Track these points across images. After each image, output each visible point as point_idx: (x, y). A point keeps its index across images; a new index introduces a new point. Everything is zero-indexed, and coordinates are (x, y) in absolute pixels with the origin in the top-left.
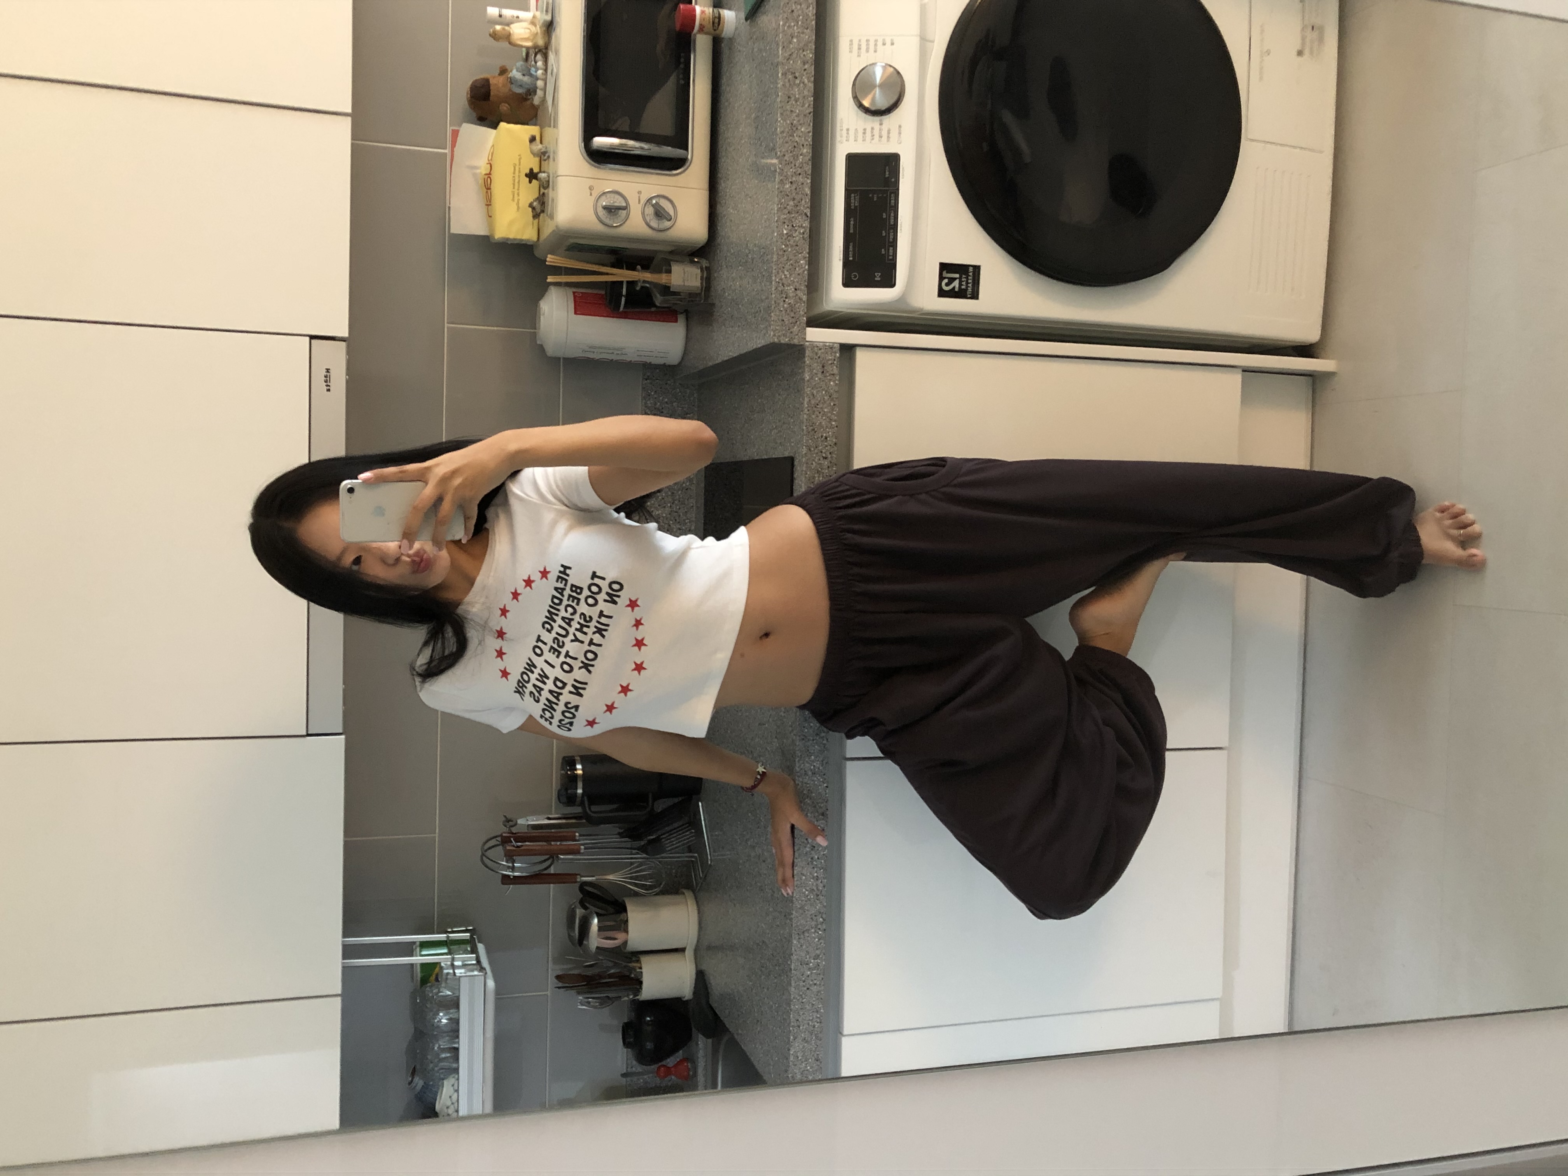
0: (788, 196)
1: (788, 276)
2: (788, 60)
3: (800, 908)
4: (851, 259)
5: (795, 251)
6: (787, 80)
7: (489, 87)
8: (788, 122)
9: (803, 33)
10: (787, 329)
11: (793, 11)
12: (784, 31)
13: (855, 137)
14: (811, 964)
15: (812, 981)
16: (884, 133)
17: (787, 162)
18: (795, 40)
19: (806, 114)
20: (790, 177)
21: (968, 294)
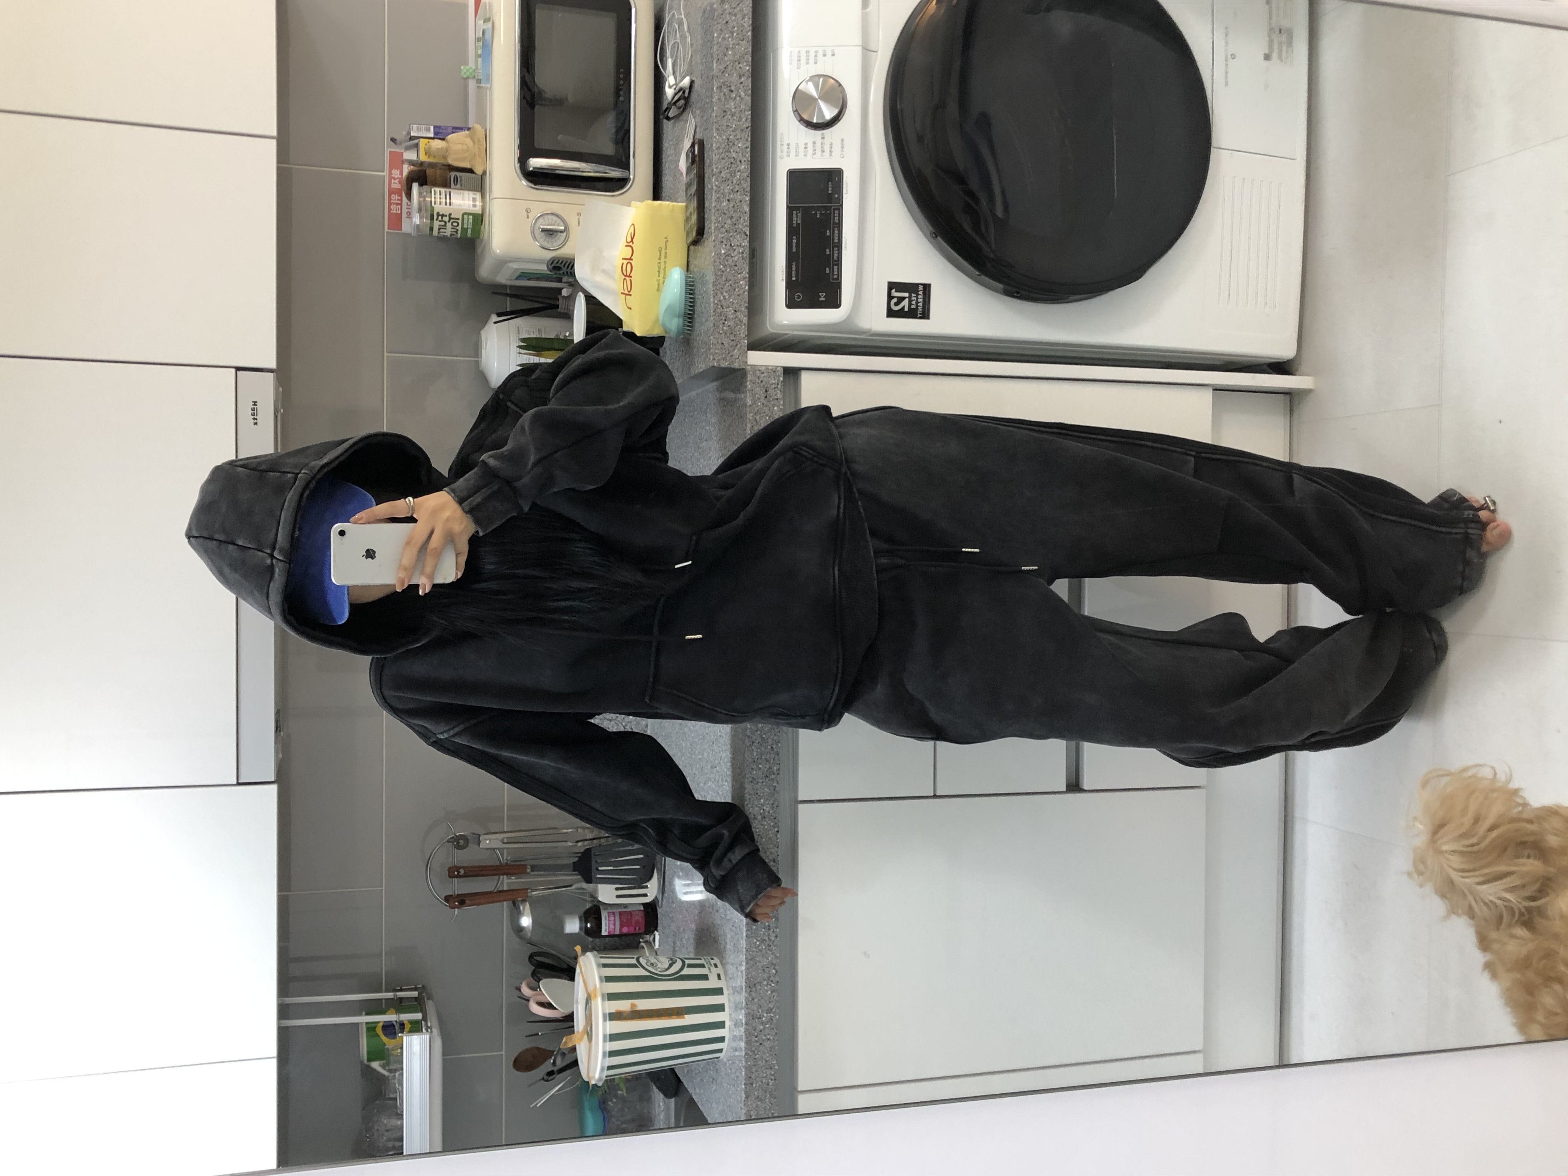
0: (726, 214)
1: (727, 297)
2: (723, 72)
4: (794, 279)
6: (722, 94)
9: (739, 44)
10: (727, 352)
11: (727, 22)
12: (718, 43)
13: (796, 152)
14: (764, 1019)
15: (765, 1036)
16: (827, 148)
17: (724, 179)
18: (730, 53)
19: (742, 128)
20: (728, 194)
21: (918, 312)
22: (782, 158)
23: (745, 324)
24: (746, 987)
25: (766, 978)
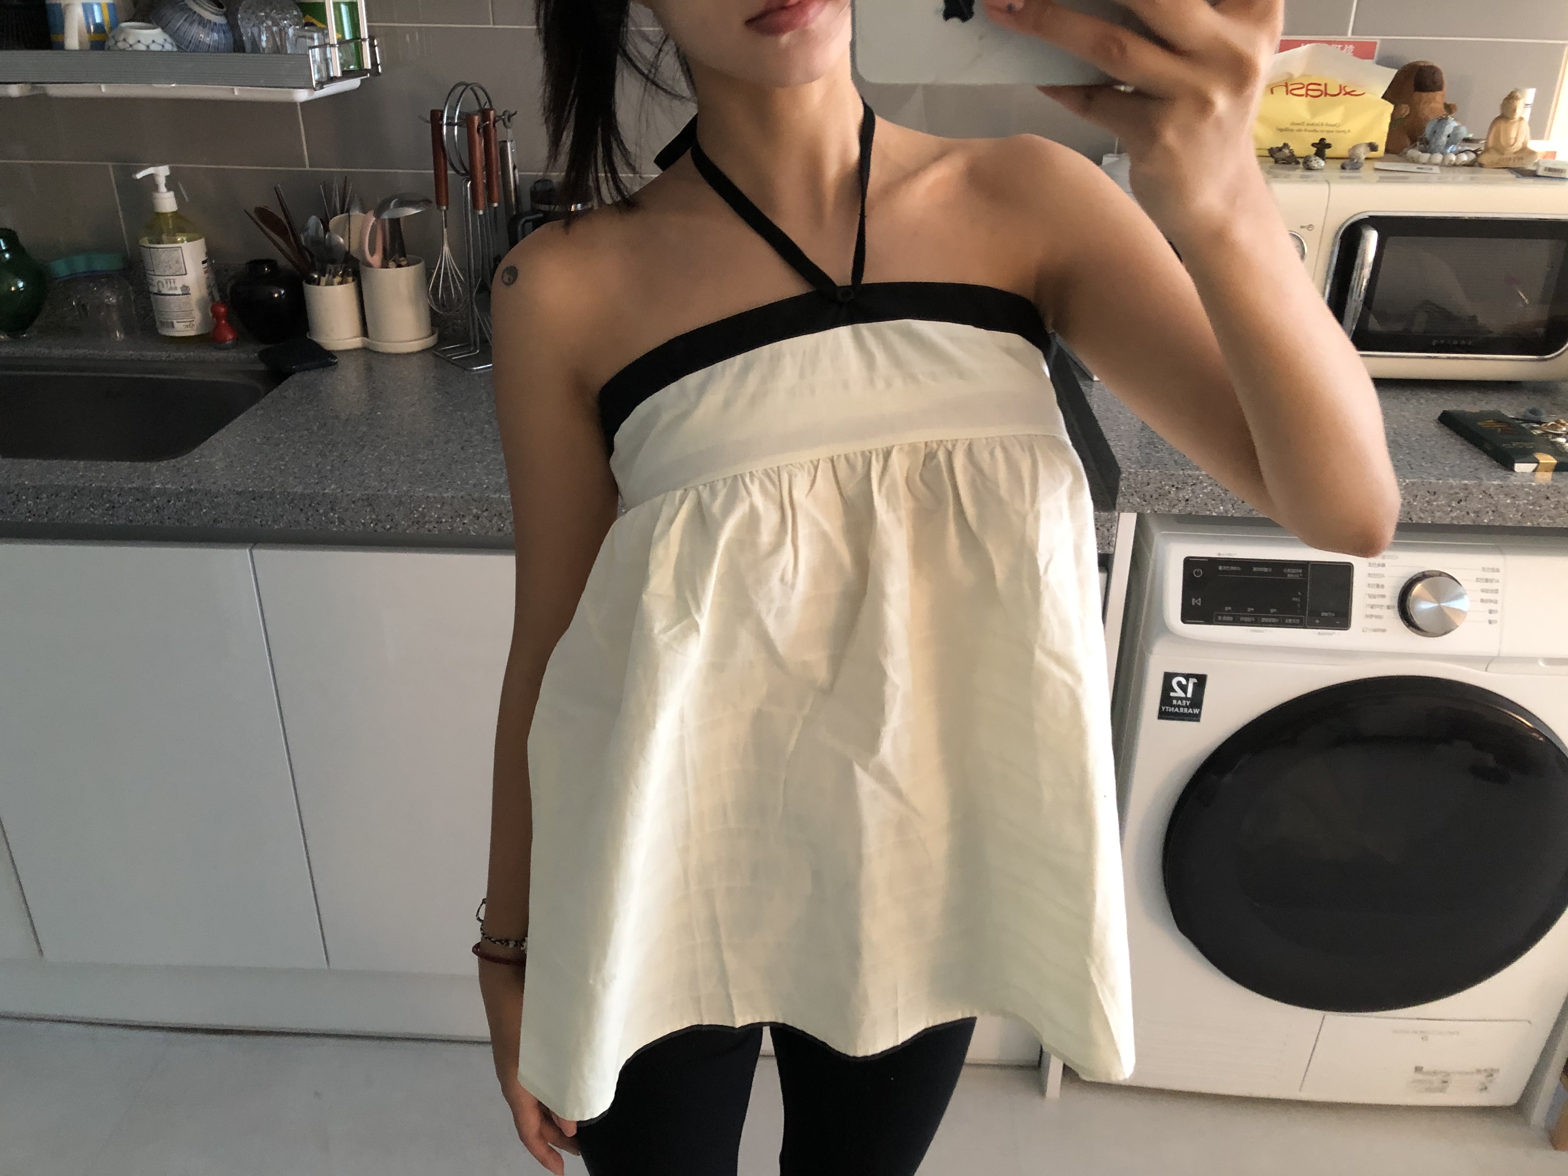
1: (1205, 491)
2: (1484, 492)
4: (1220, 568)
6: (1457, 490)
7: (1431, 91)
9: (1517, 511)
10: (1137, 490)
11: (1548, 498)
12: (1523, 486)
13: (1374, 574)
14: (332, 514)
15: (312, 515)
16: (1375, 612)
18: (1508, 501)
19: (1412, 513)
21: (1167, 708)
23: (1169, 511)
24: (368, 495)
25: (380, 517)
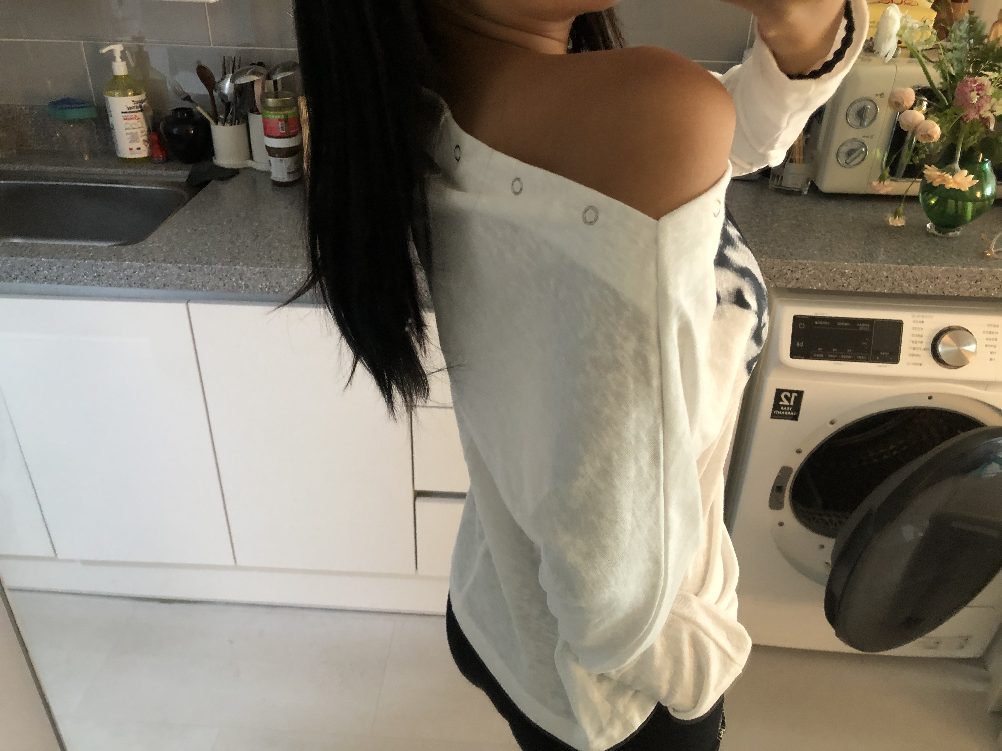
0: (876, 274)
2: (993, 276)
3: (285, 274)
4: (816, 323)
5: (829, 278)
6: (975, 275)
7: (961, 2)
8: (939, 275)
13: (916, 328)
14: (240, 282)
15: (227, 282)
16: (916, 352)
17: (905, 274)
19: (944, 289)
20: (892, 277)
21: (777, 411)
22: (913, 316)
23: (786, 286)
24: (264, 269)
25: (271, 284)
